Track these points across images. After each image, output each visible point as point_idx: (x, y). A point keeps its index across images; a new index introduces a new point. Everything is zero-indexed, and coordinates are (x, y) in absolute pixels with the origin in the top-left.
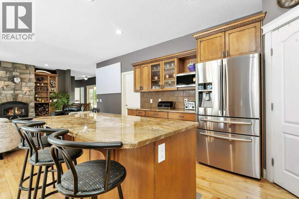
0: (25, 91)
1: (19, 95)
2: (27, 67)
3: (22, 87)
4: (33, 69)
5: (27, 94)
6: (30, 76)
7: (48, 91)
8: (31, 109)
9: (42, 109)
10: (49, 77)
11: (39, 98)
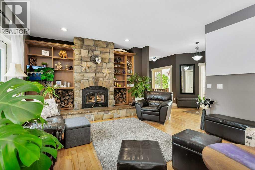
0: (105, 73)
1: (100, 78)
2: (107, 44)
3: (102, 69)
4: (112, 47)
5: (107, 77)
6: (109, 55)
7: (125, 74)
8: (110, 95)
9: (119, 96)
10: (126, 56)
11: (117, 83)
